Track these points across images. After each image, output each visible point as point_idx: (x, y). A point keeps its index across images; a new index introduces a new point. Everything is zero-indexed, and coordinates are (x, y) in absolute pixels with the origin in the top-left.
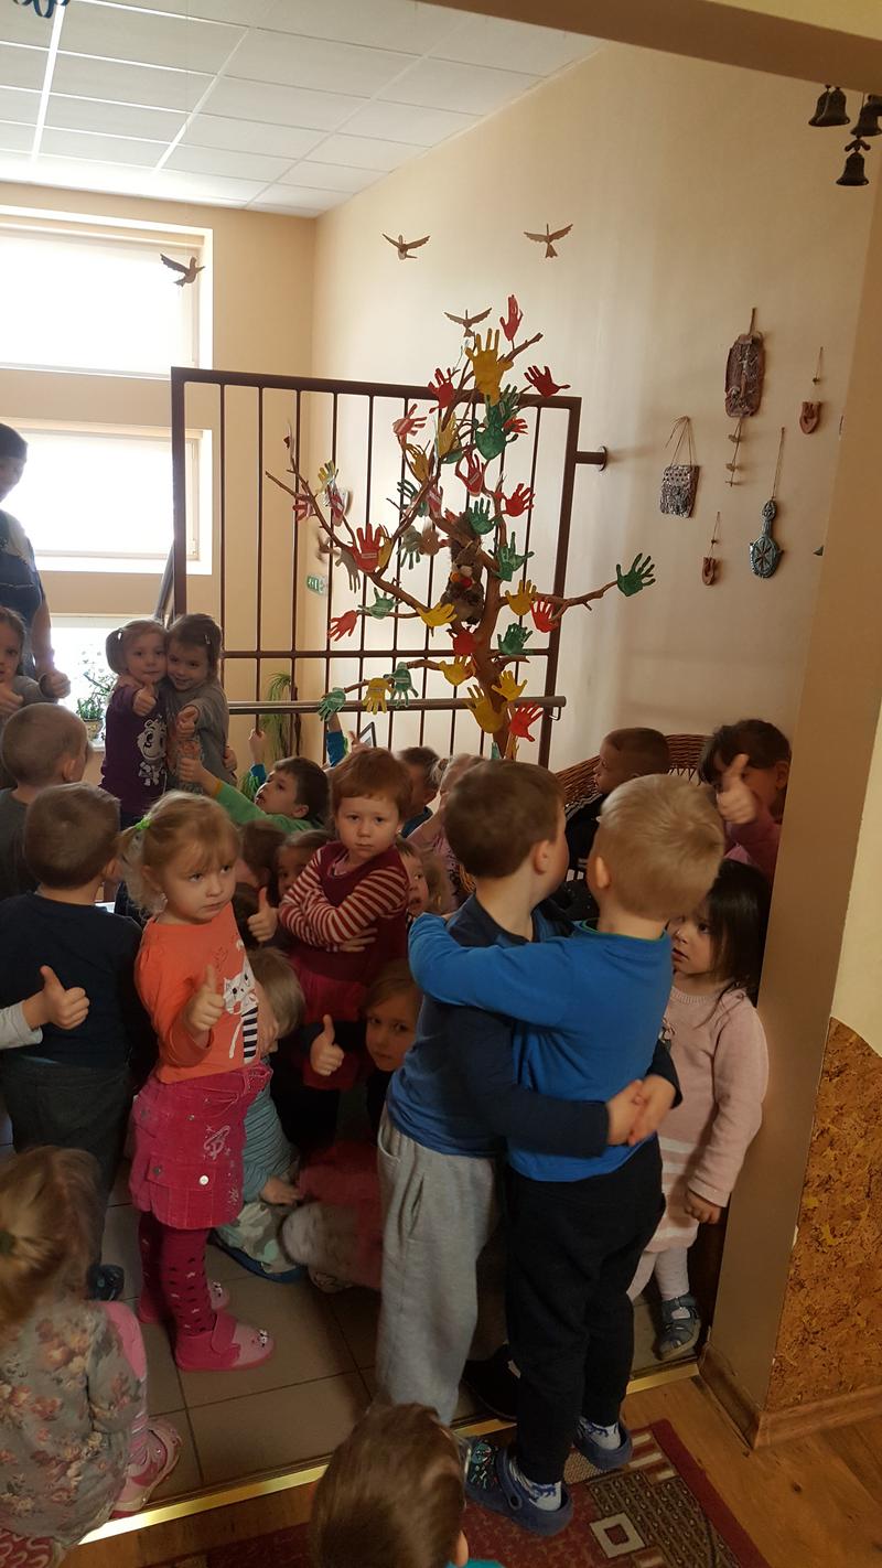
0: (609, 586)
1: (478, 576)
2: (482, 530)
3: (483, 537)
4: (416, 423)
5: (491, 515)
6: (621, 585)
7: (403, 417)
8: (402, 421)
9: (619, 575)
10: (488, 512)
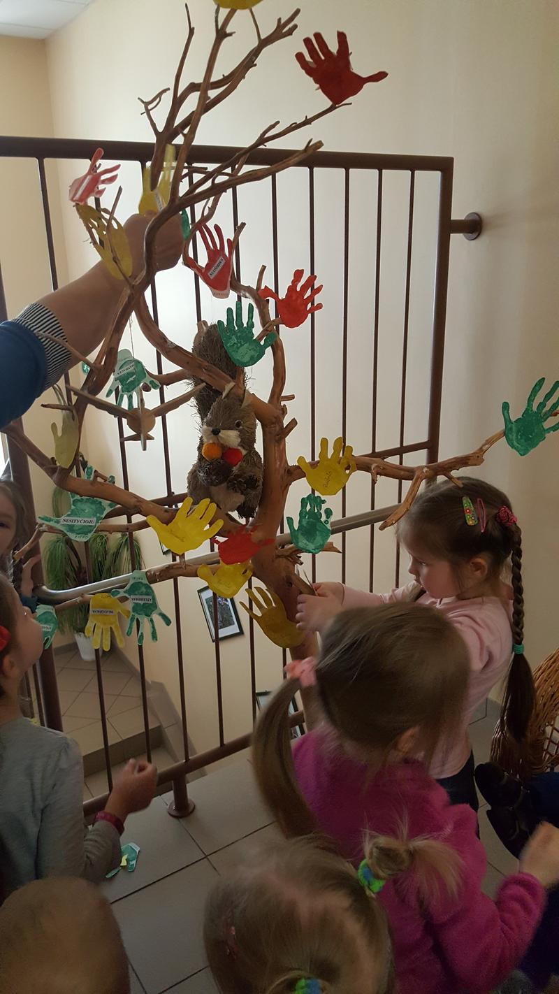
0: (490, 442)
1: (248, 441)
2: (246, 359)
3: (247, 369)
4: (103, 177)
5: (257, 330)
6: (513, 437)
9: (507, 420)
10: (251, 325)
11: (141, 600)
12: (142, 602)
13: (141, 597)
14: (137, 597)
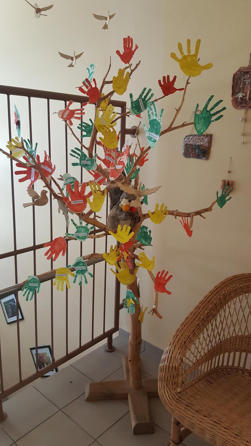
0: (213, 204)
4: (76, 112)
6: (219, 202)
7: (64, 108)
8: (65, 111)
9: (218, 197)
11: (81, 268)
12: (81, 269)
13: (80, 267)
14: (79, 267)
